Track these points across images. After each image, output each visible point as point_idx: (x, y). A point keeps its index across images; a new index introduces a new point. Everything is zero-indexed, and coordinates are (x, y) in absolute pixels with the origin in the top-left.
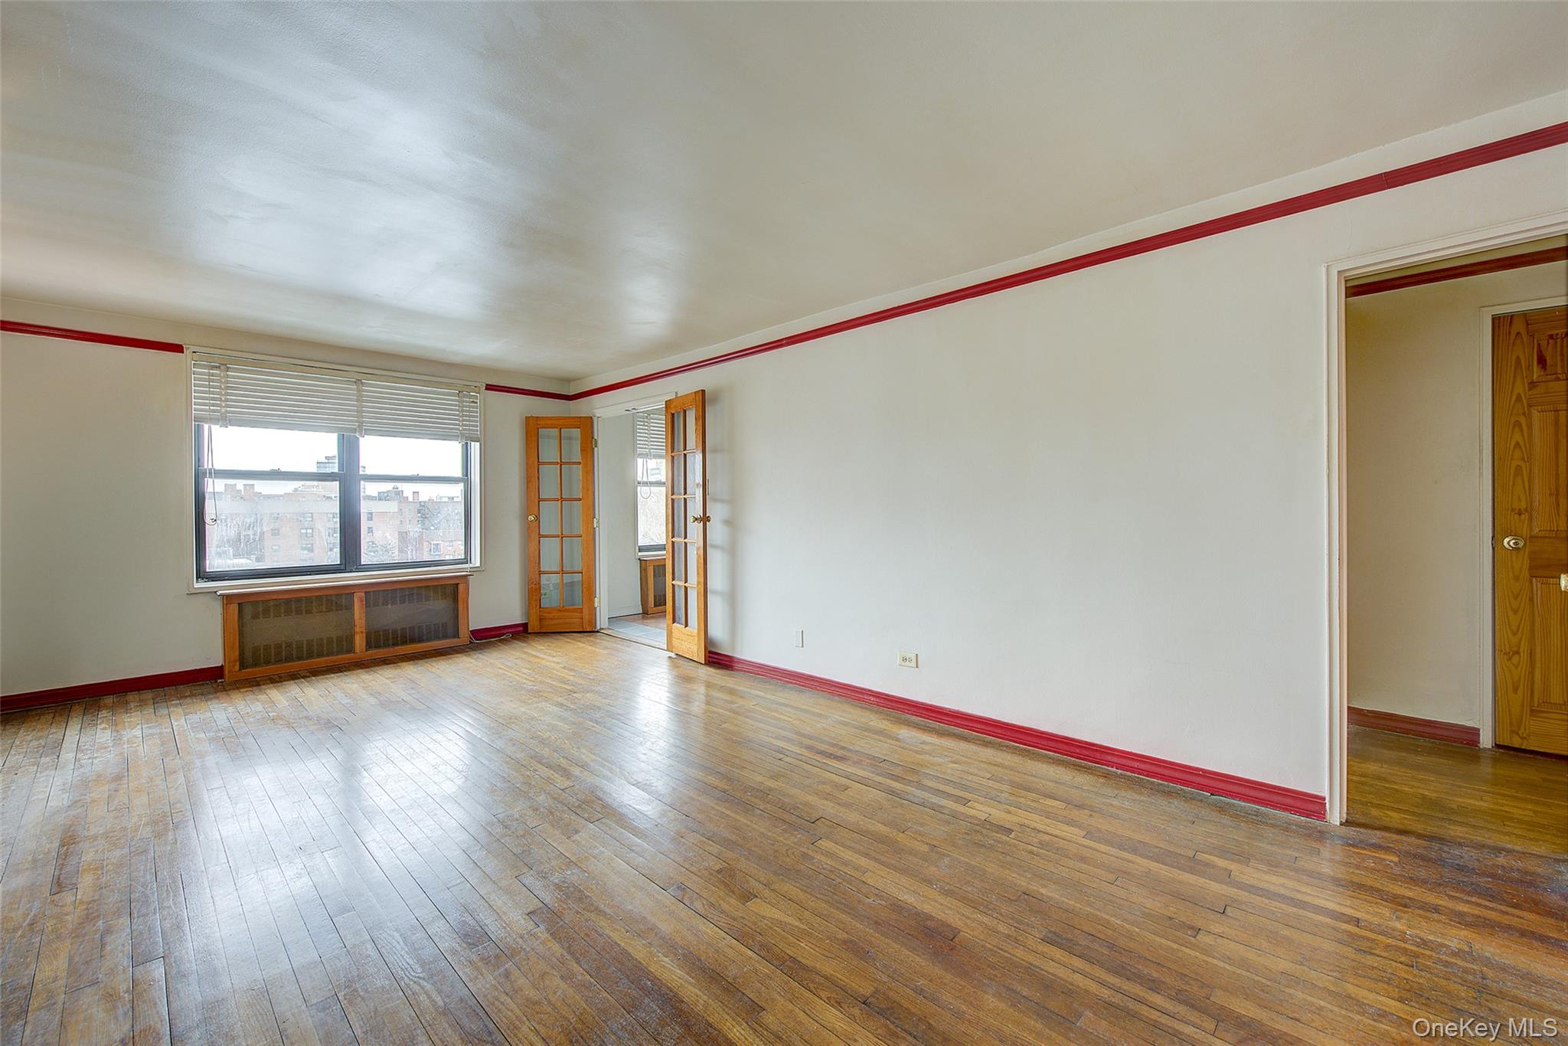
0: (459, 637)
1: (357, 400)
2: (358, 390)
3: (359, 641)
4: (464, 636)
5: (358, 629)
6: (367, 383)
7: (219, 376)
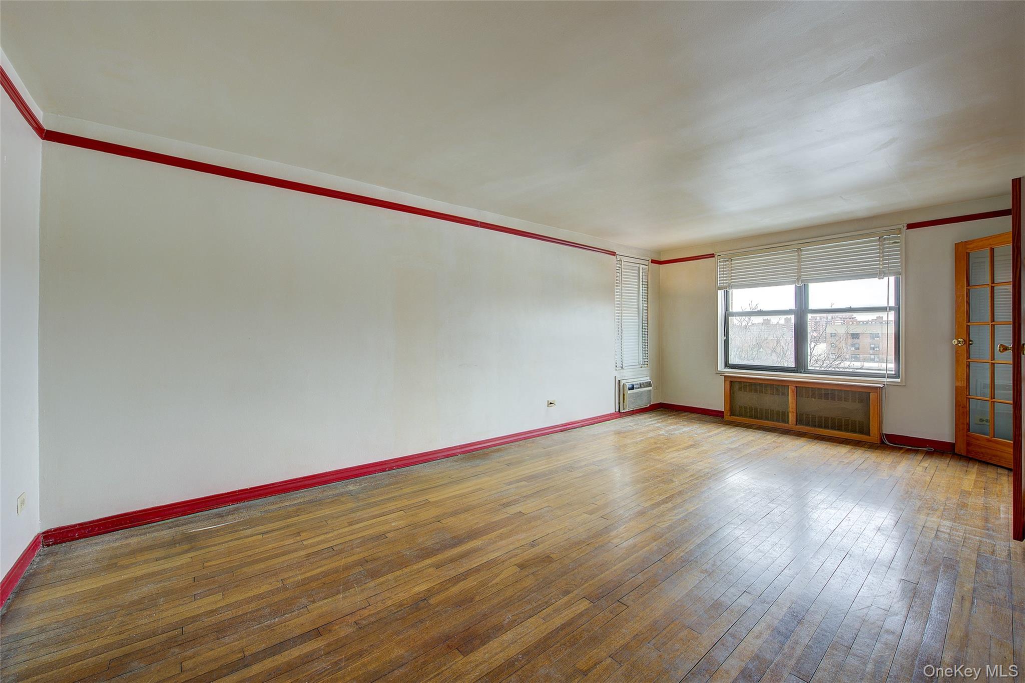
0: (870, 436)
1: (798, 262)
2: (799, 255)
3: (792, 418)
4: (874, 437)
5: (790, 410)
6: (804, 249)
7: (728, 264)
